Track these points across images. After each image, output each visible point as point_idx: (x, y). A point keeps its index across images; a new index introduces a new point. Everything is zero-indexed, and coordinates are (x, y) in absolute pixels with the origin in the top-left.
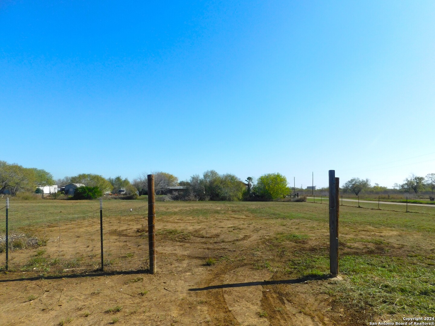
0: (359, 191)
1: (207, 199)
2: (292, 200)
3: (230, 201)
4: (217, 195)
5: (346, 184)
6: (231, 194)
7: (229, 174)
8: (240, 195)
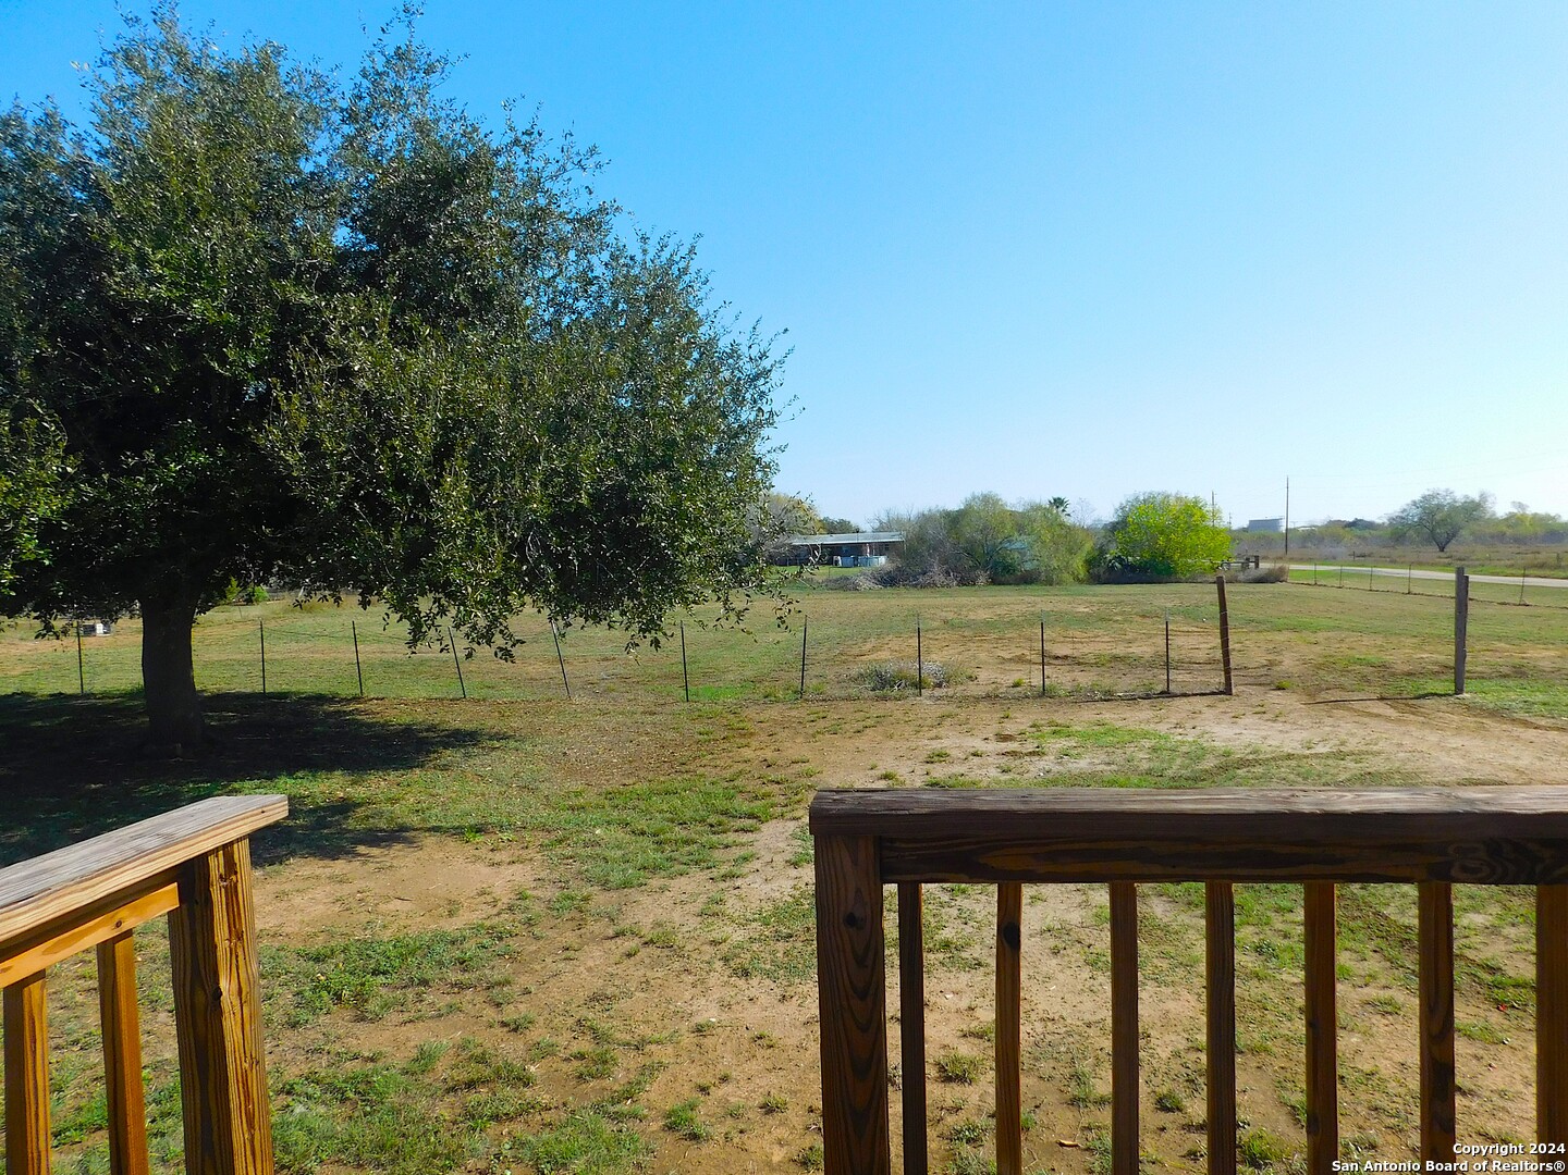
0: (1451, 536)
1: (982, 580)
2: (1241, 576)
3: (1051, 585)
4: (1008, 569)
5: (1405, 510)
6: (1055, 564)
7: (1038, 501)
8: (1078, 564)
